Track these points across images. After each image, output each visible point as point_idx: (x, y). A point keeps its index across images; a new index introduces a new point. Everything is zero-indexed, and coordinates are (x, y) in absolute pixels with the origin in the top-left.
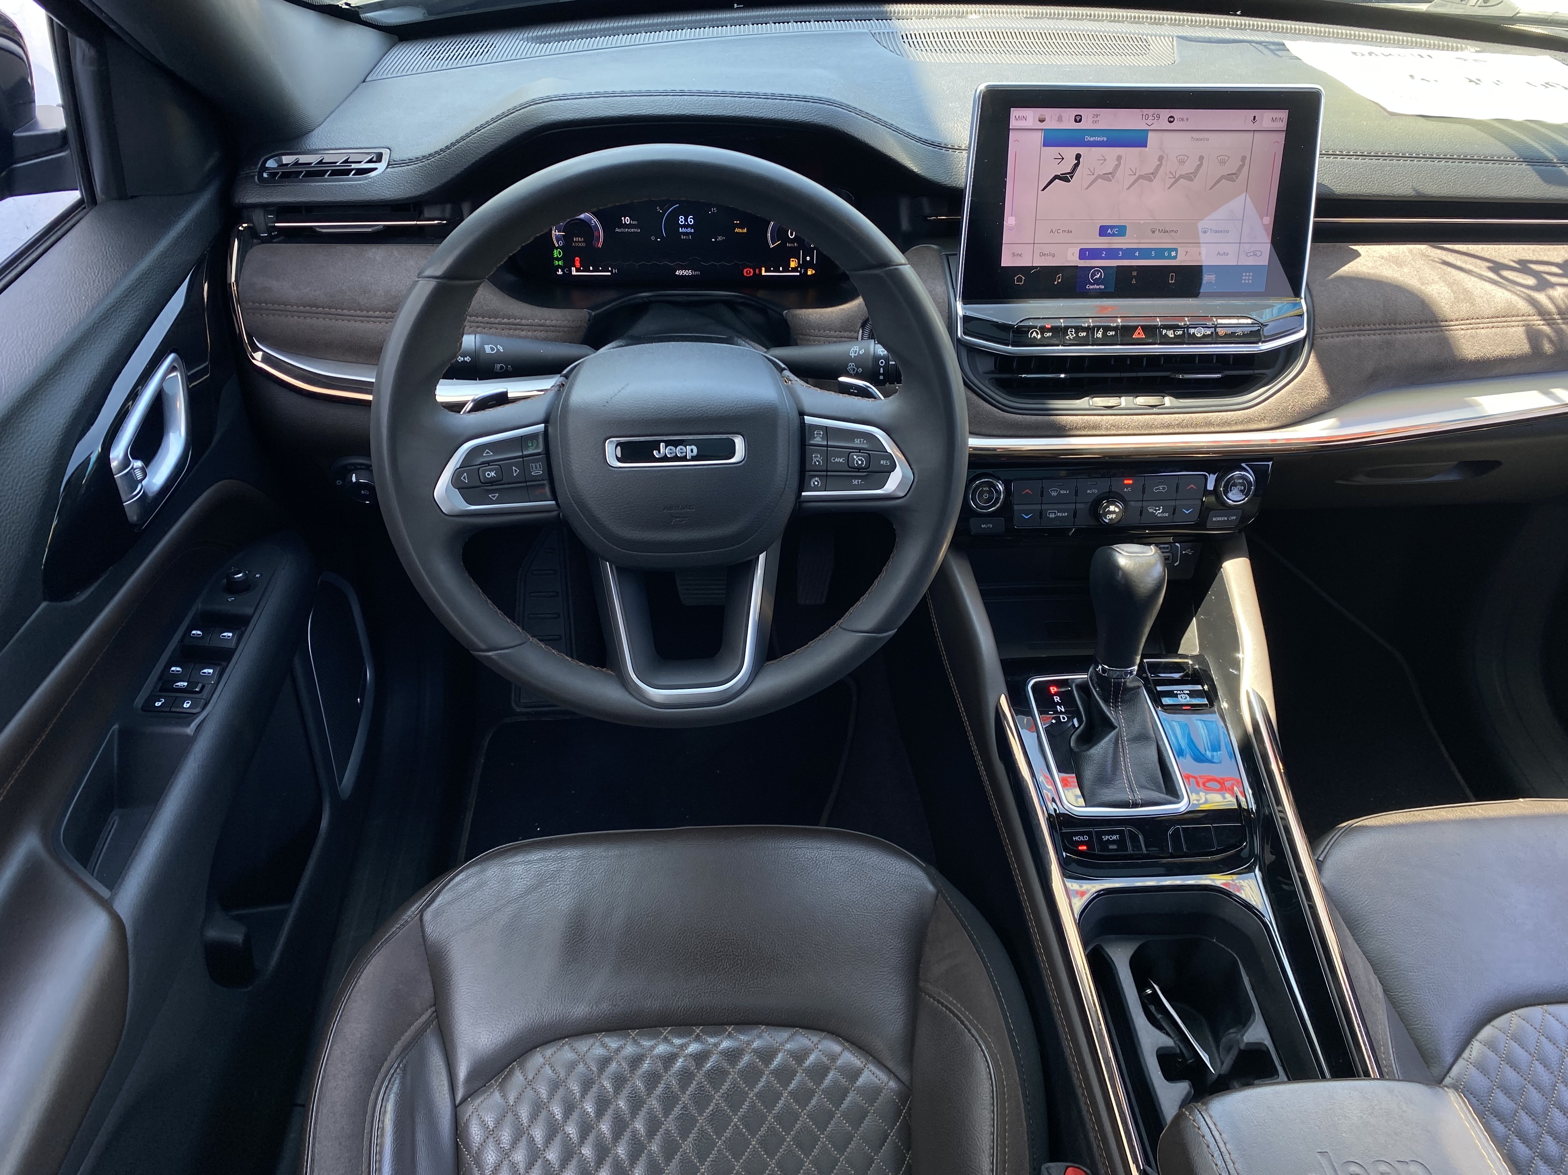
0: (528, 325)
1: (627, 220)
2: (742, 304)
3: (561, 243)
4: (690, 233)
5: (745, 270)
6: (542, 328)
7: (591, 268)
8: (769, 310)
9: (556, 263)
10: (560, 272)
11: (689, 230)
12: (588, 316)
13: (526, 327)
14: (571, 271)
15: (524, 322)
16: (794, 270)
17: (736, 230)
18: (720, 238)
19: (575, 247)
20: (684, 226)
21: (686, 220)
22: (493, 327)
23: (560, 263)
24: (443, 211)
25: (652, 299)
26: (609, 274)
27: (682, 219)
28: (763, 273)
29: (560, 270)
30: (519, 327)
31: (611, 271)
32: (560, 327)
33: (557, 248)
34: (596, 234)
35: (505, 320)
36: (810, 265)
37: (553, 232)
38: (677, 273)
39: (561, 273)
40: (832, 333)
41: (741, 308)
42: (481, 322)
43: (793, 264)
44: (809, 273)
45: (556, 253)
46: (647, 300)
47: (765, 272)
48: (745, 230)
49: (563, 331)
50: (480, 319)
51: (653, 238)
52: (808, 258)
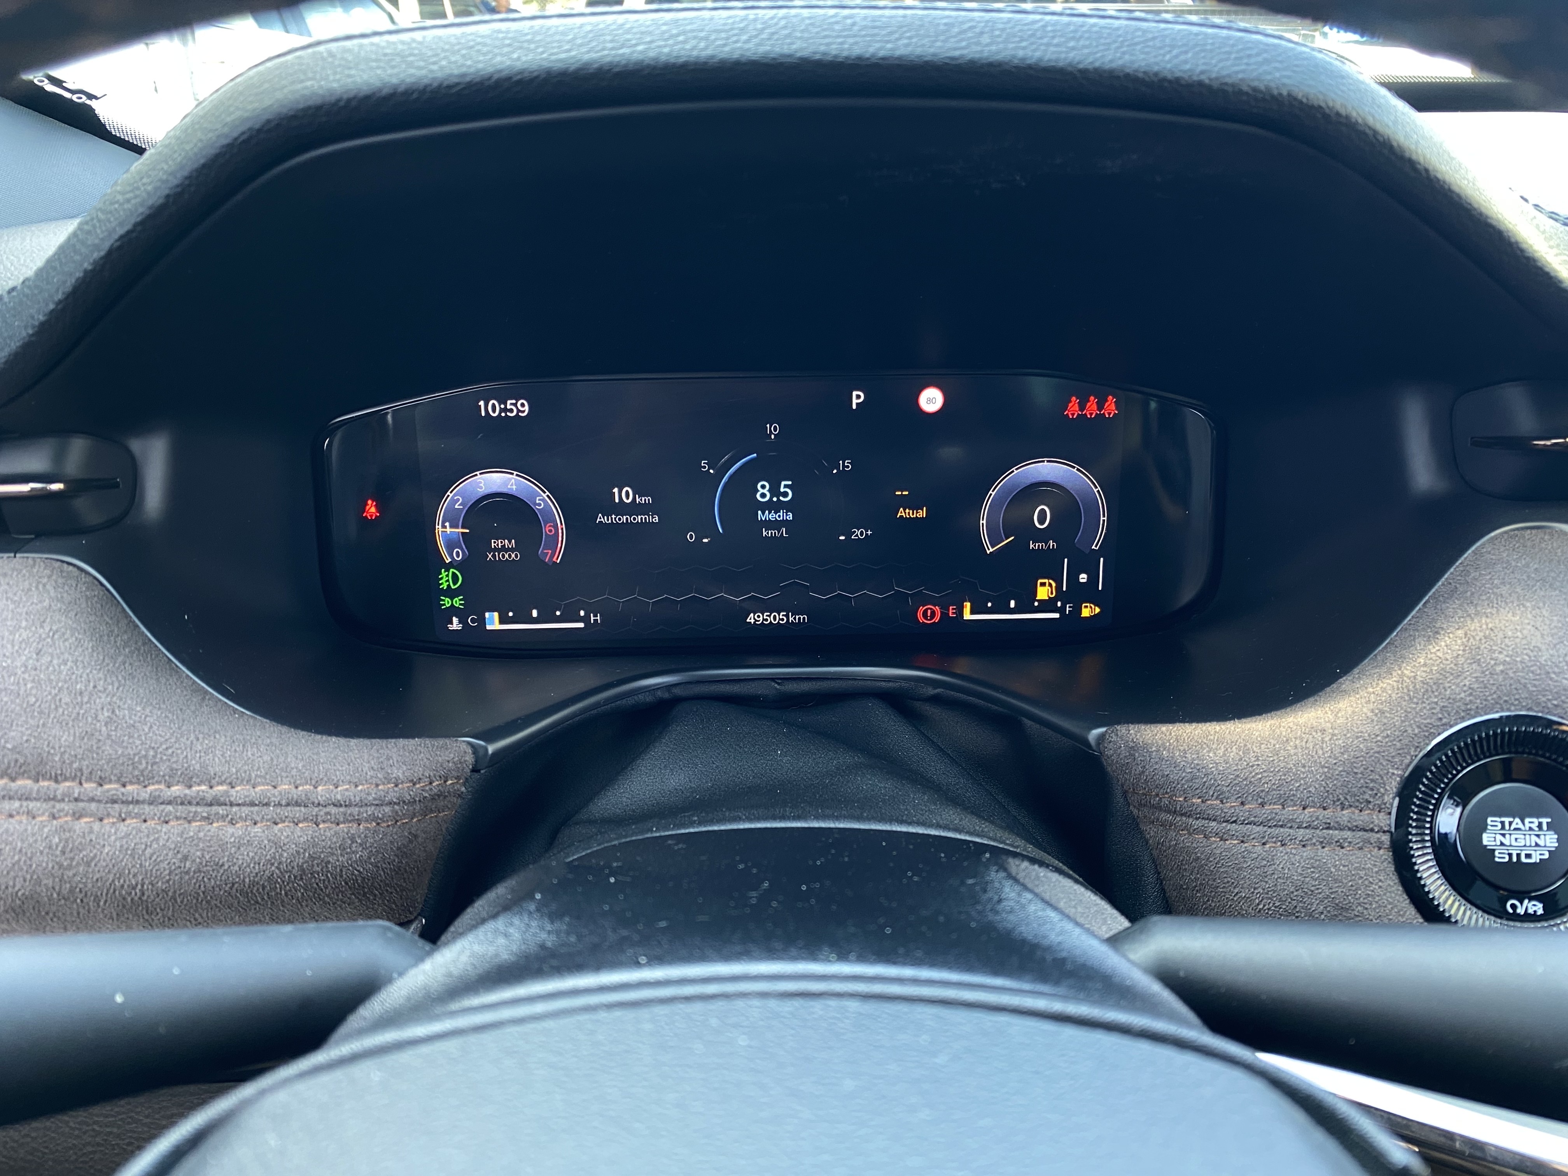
0: (252, 804)
1: (625, 495)
2: (935, 700)
3: (459, 555)
4: (784, 523)
5: (922, 609)
6: (298, 812)
7: (535, 613)
8: (1026, 721)
9: (447, 602)
10: (455, 624)
11: (781, 515)
12: (470, 758)
13: (246, 810)
14: (482, 621)
15: (240, 792)
16: (1046, 606)
17: (901, 513)
18: (858, 533)
19: (493, 562)
20: (769, 506)
21: (775, 491)
22: (129, 814)
23: (457, 602)
24: (59, 457)
25: (677, 691)
26: (581, 625)
27: (763, 491)
28: (967, 616)
29: (455, 620)
30: (221, 810)
31: (586, 619)
32: (362, 804)
33: (447, 567)
34: (547, 529)
35: (177, 790)
36: (1088, 593)
37: (439, 528)
38: (751, 619)
39: (460, 627)
40: (1291, 811)
41: (929, 709)
42: (92, 800)
43: (1043, 593)
44: (1086, 613)
45: (445, 579)
46: (666, 695)
47: (973, 612)
48: (922, 513)
49: (374, 818)
50: (89, 786)
51: (691, 537)
52: (1083, 578)
